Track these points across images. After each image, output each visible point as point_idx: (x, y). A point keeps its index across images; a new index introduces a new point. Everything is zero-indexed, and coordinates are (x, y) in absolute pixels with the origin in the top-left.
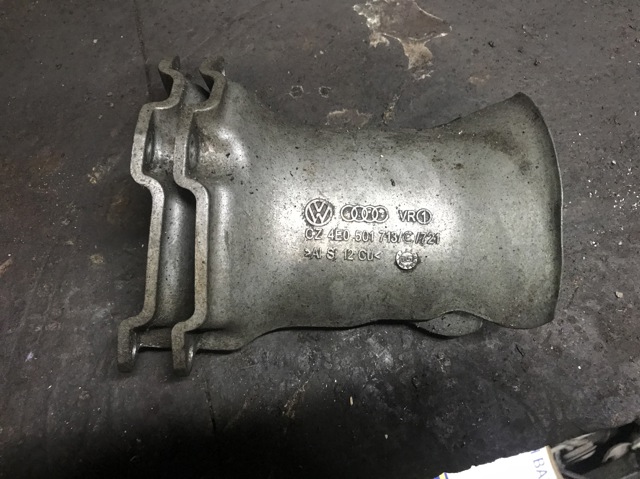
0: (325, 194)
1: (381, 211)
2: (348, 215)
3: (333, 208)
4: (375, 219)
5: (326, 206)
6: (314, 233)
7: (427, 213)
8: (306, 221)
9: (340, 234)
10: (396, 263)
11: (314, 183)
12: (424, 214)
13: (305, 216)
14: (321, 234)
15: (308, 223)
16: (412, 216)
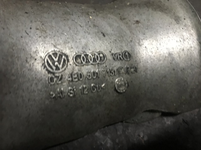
0: (58, 47)
1: (101, 55)
2: (79, 60)
3: (67, 56)
4: (98, 62)
5: (61, 56)
6: (55, 79)
7: (128, 53)
8: (47, 70)
9: (76, 76)
10: (115, 90)
11: (48, 39)
12: (127, 54)
13: (45, 67)
14: (61, 79)
15: (49, 72)
16: (121, 56)
